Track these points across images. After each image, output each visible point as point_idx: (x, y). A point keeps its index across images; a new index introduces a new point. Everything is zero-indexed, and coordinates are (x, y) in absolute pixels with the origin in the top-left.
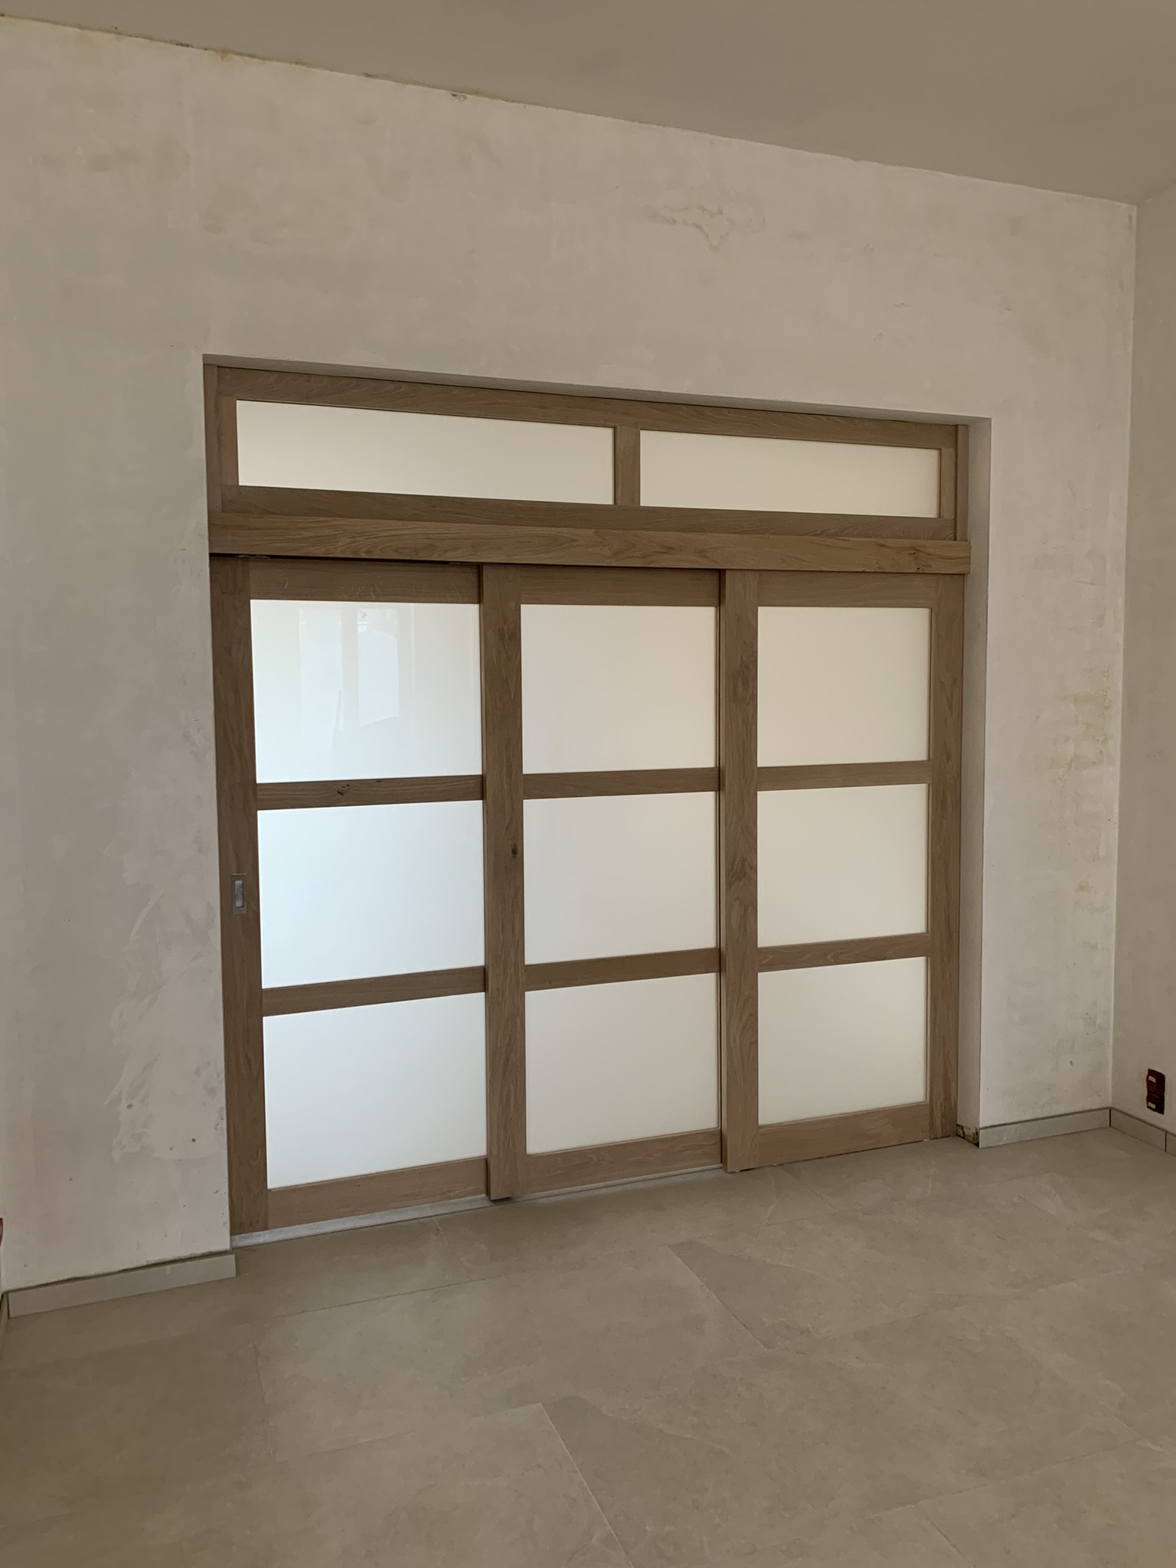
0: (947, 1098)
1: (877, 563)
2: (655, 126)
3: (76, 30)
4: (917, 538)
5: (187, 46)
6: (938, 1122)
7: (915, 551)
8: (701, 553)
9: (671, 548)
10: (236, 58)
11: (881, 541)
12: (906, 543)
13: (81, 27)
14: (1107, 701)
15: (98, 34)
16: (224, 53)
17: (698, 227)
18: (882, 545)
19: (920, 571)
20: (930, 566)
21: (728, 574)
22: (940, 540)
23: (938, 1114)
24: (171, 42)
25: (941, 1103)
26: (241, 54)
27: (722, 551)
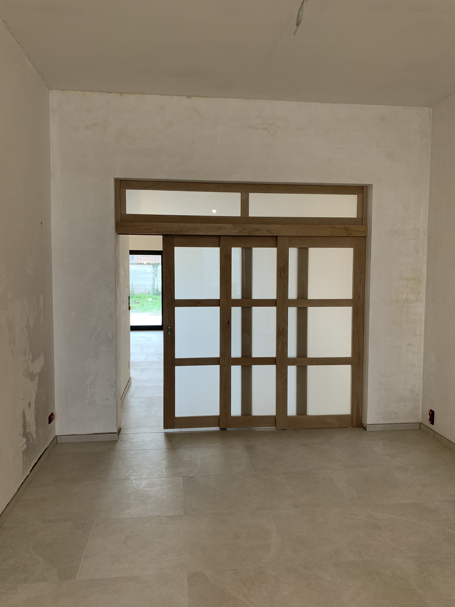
0: (358, 413)
1: (332, 233)
2: (252, 100)
3: (82, 92)
4: (348, 225)
5: (111, 93)
6: (355, 421)
7: (346, 229)
8: (268, 231)
9: (258, 230)
10: (124, 94)
11: (333, 226)
12: (343, 226)
13: (83, 91)
14: (420, 280)
15: (87, 92)
16: (121, 94)
17: (266, 129)
18: (334, 227)
19: (348, 236)
20: (351, 234)
21: (278, 237)
22: (357, 225)
23: (354, 419)
24: (107, 92)
25: (356, 415)
26: (126, 93)
27: (275, 230)
